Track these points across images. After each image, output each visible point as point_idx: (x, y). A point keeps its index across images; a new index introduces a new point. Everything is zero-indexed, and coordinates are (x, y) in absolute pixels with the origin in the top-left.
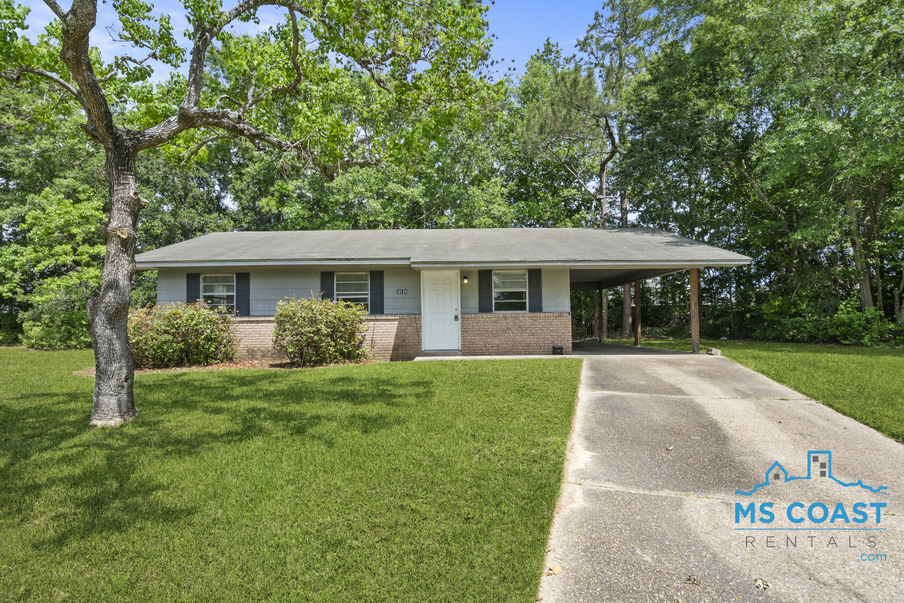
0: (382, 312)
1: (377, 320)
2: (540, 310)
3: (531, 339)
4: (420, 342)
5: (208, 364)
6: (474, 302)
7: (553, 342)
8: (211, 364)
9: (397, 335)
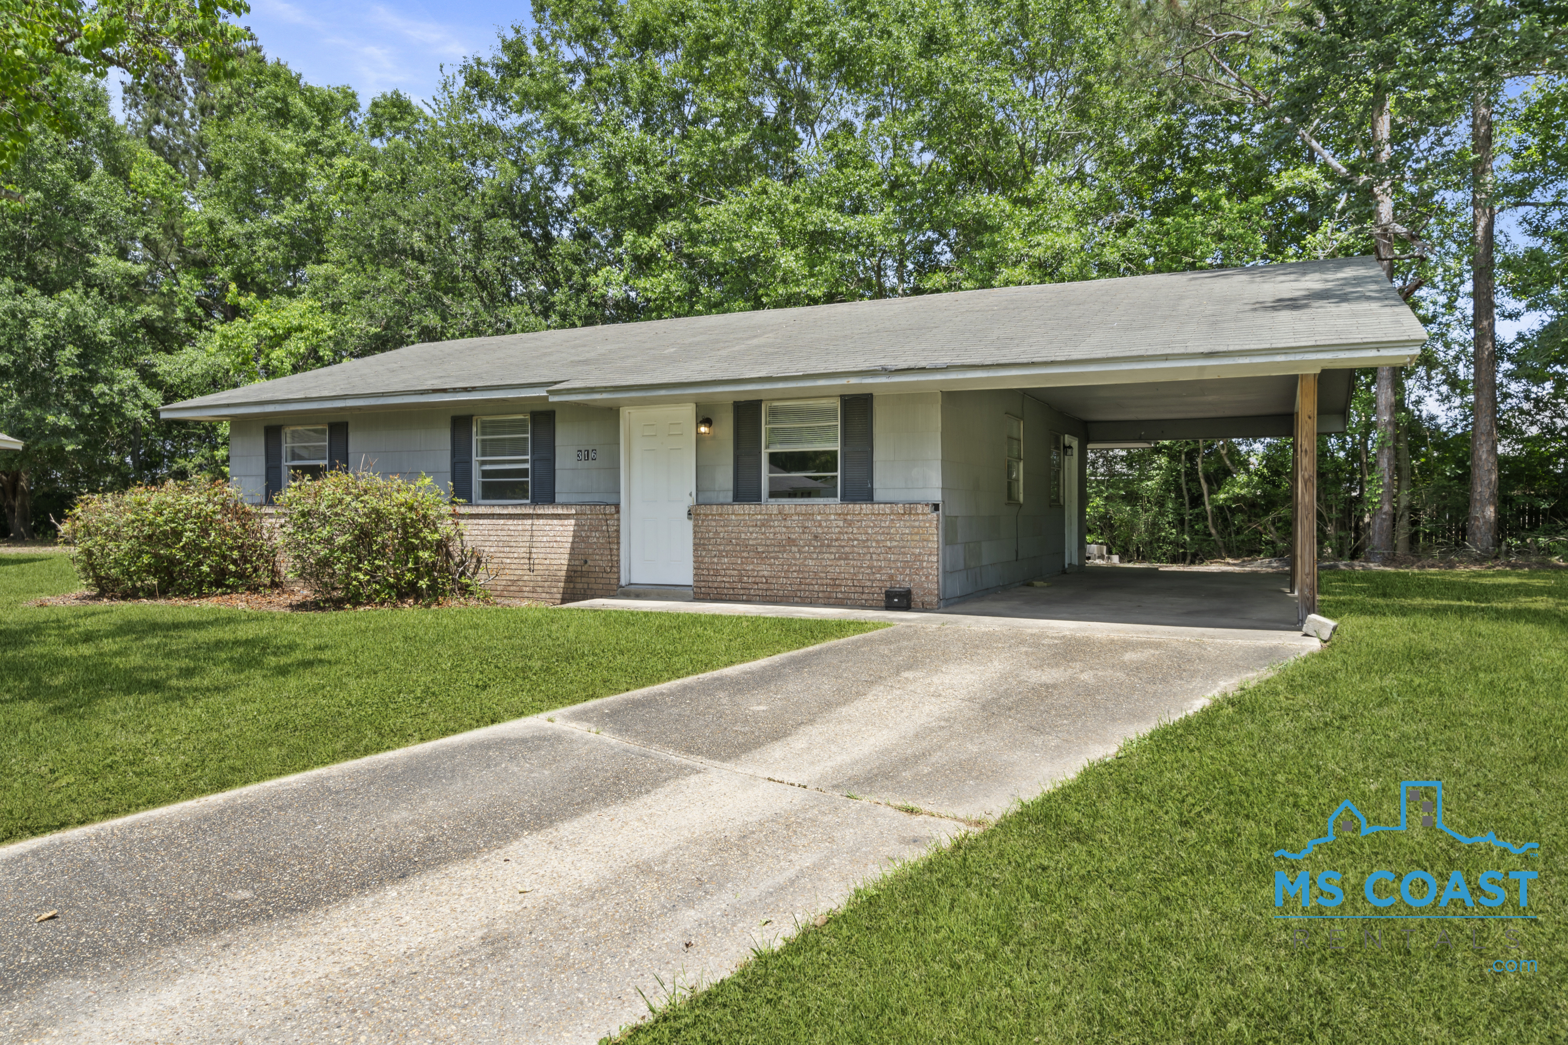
0: (550, 499)
1: (539, 516)
2: (867, 496)
3: (841, 569)
4: (615, 565)
5: (201, 595)
6: (725, 478)
7: (891, 577)
8: (207, 596)
9: (572, 548)
